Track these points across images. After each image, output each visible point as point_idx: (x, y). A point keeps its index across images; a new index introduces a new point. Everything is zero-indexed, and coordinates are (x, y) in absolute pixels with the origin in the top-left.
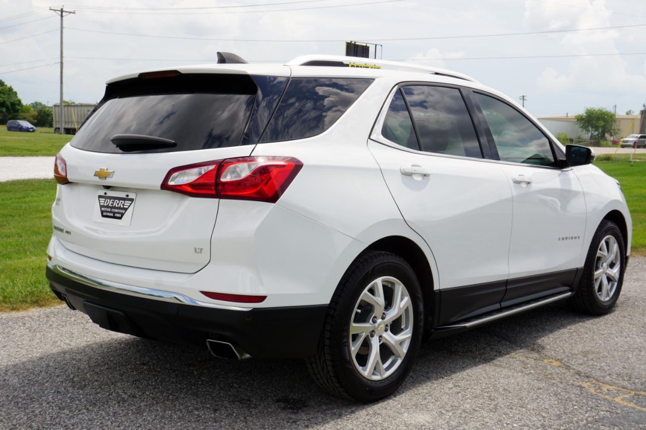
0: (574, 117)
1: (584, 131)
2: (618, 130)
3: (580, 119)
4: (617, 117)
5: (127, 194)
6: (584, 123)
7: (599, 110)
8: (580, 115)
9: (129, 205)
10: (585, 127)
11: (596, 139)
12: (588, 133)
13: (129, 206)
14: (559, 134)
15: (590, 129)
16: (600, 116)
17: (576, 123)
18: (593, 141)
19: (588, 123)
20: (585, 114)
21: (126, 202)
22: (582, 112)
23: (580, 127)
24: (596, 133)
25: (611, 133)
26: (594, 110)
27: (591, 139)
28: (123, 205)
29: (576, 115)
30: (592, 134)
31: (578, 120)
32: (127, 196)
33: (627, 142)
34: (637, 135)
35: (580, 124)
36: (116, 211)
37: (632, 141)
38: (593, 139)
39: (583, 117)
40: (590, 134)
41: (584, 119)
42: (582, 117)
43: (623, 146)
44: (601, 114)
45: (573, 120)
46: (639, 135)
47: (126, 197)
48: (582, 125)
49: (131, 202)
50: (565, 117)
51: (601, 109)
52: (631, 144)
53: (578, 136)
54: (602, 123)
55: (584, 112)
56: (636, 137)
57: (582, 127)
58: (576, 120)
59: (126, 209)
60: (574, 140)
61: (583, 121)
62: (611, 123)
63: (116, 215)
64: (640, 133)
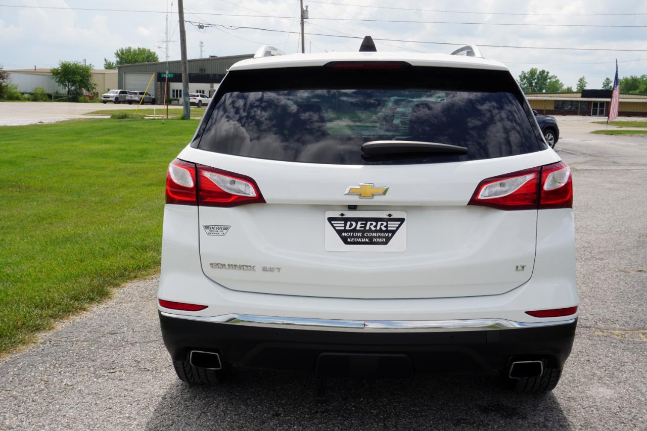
0: (49, 71)
1: (61, 85)
2: (95, 85)
3: (55, 73)
4: (92, 72)
5: (388, 213)
6: (61, 78)
7: (74, 64)
8: (55, 69)
9: (397, 226)
10: (61, 82)
11: (74, 94)
12: (65, 88)
13: (398, 228)
14: (36, 88)
15: (67, 83)
16: (76, 70)
17: (52, 77)
18: (70, 96)
19: (65, 77)
20: (60, 68)
21: (389, 223)
22: (57, 66)
23: (57, 82)
24: (73, 88)
25: (88, 88)
26: (70, 64)
27: (68, 94)
28: (386, 226)
29: (52, 68)
30: (69, 89)
31: (54, 74)
32: (390, 215)
33: (109, 98)
34: (117, 90)
35: (57, 79)
36: (374, 234)
37: (113, 96)
38: (71, 95)
39: (59, 71)
40: (67, 89)
41: (60, 73)
42: (57, 71)
43: (105, 102)
44: (76, 69)
45: (48, 74)
46: (119, 91)
47: (388, 217)
48: (58, 79)
49: (399, 223)
50: (34, 70)
51: (76, 62)
52: (113, 99)
53: (55, 91)
54: (79, 78)
55: (59, 66)
56: (117, 92)
57: (59, 82)
58: (51, 74)
59: (394, 232)
60: (53, 95)
61: (60, 76)
62: (87, 78)
63: (374, 240)
64: (119, 89)
